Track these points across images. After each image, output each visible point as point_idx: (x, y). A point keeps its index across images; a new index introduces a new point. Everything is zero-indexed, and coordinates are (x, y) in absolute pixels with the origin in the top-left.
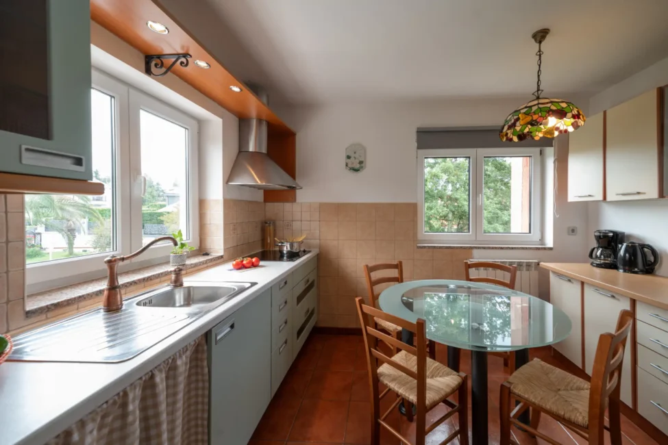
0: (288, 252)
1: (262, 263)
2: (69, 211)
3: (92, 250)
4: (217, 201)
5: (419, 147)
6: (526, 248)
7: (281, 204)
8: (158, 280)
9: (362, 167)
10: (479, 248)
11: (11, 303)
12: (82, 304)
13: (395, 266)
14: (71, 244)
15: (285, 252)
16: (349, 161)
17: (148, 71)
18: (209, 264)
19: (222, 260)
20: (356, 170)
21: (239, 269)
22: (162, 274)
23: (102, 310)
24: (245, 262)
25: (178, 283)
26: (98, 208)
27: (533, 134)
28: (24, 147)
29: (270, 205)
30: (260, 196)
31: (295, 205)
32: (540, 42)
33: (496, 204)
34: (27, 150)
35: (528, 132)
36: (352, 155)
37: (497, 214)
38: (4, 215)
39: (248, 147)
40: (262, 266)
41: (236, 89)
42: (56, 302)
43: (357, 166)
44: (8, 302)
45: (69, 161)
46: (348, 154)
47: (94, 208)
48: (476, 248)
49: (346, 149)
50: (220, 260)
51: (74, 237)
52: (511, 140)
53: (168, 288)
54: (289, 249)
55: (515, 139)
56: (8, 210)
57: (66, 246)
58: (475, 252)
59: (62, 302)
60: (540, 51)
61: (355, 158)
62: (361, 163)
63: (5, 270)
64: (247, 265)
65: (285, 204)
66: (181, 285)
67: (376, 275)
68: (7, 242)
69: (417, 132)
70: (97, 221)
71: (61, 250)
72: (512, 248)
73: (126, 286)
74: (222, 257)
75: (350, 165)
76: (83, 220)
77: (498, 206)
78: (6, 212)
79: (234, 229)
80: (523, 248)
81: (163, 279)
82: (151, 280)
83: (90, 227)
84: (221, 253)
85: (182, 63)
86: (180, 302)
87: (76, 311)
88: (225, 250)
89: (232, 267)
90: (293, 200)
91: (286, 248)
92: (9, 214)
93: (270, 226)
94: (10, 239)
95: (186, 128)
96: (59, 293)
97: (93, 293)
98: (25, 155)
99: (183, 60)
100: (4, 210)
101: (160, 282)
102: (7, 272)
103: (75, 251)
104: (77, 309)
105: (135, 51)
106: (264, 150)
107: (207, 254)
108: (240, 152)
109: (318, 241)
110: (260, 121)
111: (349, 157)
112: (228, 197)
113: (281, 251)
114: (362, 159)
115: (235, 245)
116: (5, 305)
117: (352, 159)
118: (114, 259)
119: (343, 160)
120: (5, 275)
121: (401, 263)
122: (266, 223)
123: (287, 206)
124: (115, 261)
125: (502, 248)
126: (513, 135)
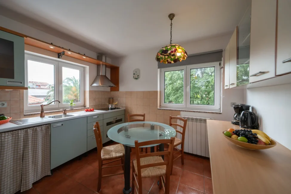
0: (111, 108)
4: (88, 91)
6: (207, 112)
10: (183, 111)
13: (142, 116)
20: (136, 79)
24: (89, 110)
27: (179, 59)
28: (7, 81)
31: (118, 92)
32: (171, 19)
34: (8, 81)
35: (177, 58)
36: (135, 73)
39: (100, 74)
41: (85, 57)
42: (31, 114)
43: (137, 77)
44: (20, 112)
48: (182, 111)
49: (133, 71)
52: (170, 63)
54: (111, 107)
55: (173, 62)
58: (182, 113)
60: (171, 23)
62: (138, 76)
66: (66, 114)
72: (199, 112)
75: (134, 77)
78: (20, 94)
80: (205, 112)
84: (89, 107)
90: (118, 90)
99: (63, 53)
108: (97, 75)
109: (125, 105)
110: (103, 65)
111: (134, 74)
112: (91, 90)
114: (138, 74)
115: (95, 105)
117: (135, 75)
119: (132, 75)
121: (144, 114)
124: (43, 106)
125: (194, 112)
126: (171, 61)
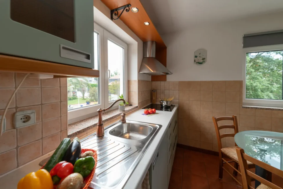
1: (157, 111)
2: (83, 85)
3: (89, 98)
4: (135, 81)
5: (245, 47)
7: (159, 82)
8: (115, 118)
9: (204, 62)
11: (62, 132)
12: (88, 131)
13: (232, 119)
14: (83, 95)
15: (164, 105)
16: (196, 59)
17: (112, 18)
18: (133, 110)
19: (137, 108)
20: (200, 63)
21: (147, 114)
22: (117, 115)
23: (96, 136)
24: (149, 111)
25: (124, 121)
26: (90, 84)
28: (62, 46)
29: (154, 82)
30: (150, 79)
31: (165, 82)
33: (267, 81)
34: (64, 48)
36: (198, 55)
37: (268, 87)
38: (59, 88)
39: (147, 55)
40: (157, 113)
41: (147, 24)
42: (79, 130)
43: (201, 61)
44: (61, 131)
45: (84, 56)
46: (195, 55)
47: (89, 84)
49: (195, 52)
50: (136, 109)
51: (84, 93)
53: (120, 124)
54: (166, 104)
56: (61, 86)
57: (82, 96)
59: (81, 130)
61: (200, 57)
62: (203, 59)
63: (60, 116)
64: (151, 113)
65: (161, 82)
66: (125, 122)
67: (220, 123)
68: (61, 102)
69: (244, 37)
70: (90, 88)
71: (81, 97)
73: (104, 122)
74: (137, 107)
75: (196, 61)
76: (86, 88)
77: (268, 82)
78: (60, 87)
79: (142, 94)
81: (117, 117)
82: (113, 118)
83: (88, 90)
84: (137, 105)
85: (127, 10)
86: (125, 131)
87: (86, 135)
88: (139, 103)
89: (144, 113)
90: (165, 80)
91: (164, 104)
92: (61, 88)
93: (154, 92)
94: (62, 100)
95: (123, 48)
96: (80, 124)
97: (92, 125)
98: (62, 51)
99: (128, 8)
100: (59, 86)
101: (116, 119)
102: (61, 116)
103: (85, 98)
104: (87, 134)
105: (107, 8)
106: (154, 56)
107: (131, 105)
108: (144, 58)
109: (178, 100)
110: (152, 42)
111: (196, 57)
113: (162, 105)
114: (204, 57)
115: (142, 101)
116: (60, 133)
117: (198, 58)
118: (101, 110)
119: (193, 58)
120: (60, 118)
121: (235, 117)
122: (153, 91)
123: (162, 83)
124: (101, 111)
